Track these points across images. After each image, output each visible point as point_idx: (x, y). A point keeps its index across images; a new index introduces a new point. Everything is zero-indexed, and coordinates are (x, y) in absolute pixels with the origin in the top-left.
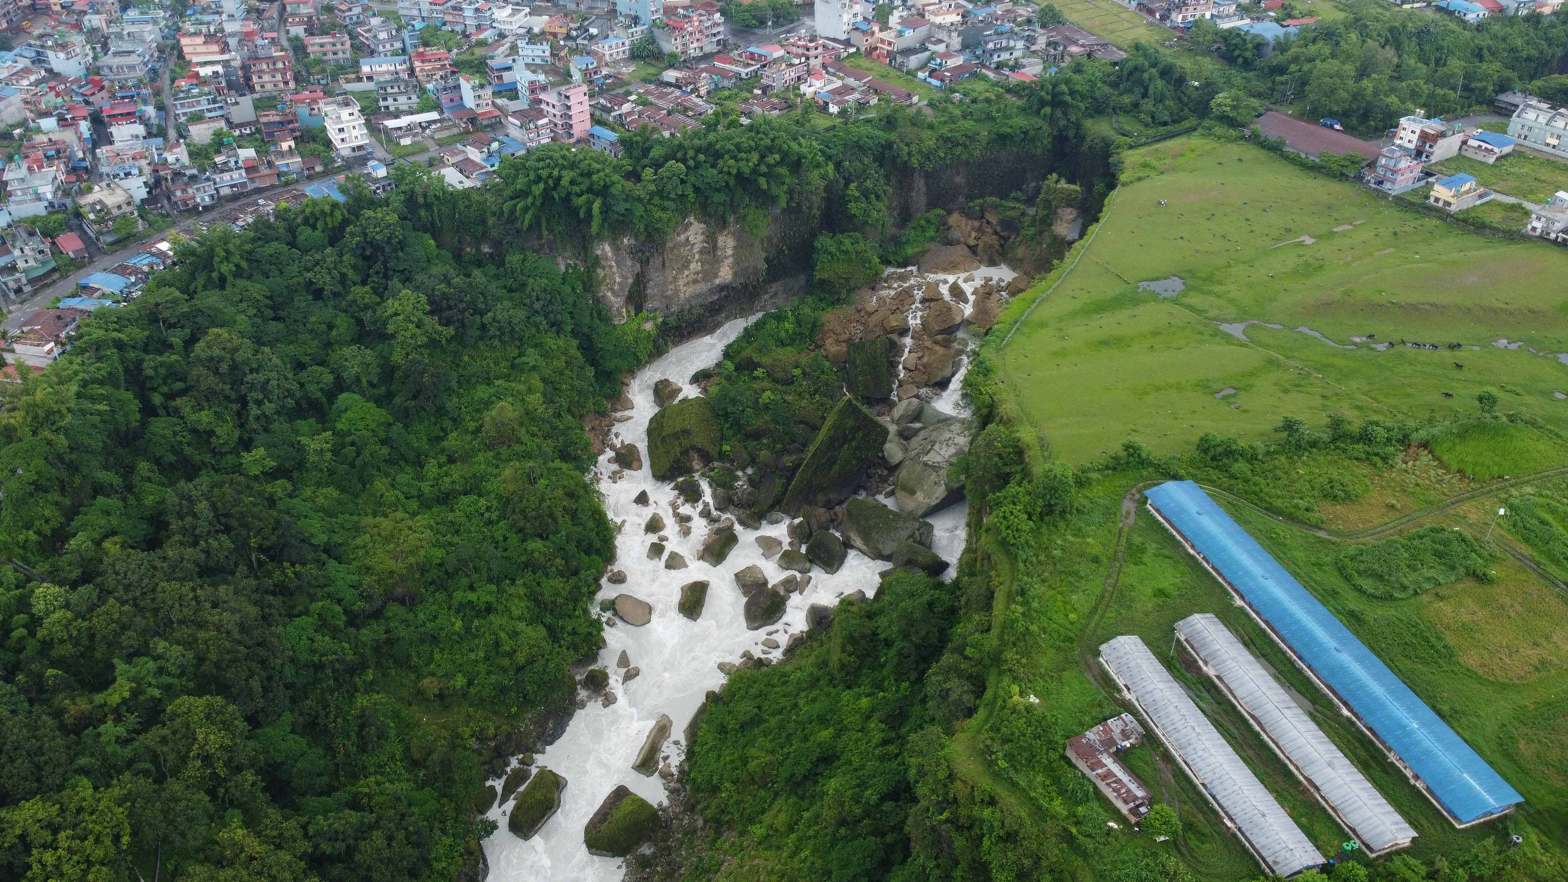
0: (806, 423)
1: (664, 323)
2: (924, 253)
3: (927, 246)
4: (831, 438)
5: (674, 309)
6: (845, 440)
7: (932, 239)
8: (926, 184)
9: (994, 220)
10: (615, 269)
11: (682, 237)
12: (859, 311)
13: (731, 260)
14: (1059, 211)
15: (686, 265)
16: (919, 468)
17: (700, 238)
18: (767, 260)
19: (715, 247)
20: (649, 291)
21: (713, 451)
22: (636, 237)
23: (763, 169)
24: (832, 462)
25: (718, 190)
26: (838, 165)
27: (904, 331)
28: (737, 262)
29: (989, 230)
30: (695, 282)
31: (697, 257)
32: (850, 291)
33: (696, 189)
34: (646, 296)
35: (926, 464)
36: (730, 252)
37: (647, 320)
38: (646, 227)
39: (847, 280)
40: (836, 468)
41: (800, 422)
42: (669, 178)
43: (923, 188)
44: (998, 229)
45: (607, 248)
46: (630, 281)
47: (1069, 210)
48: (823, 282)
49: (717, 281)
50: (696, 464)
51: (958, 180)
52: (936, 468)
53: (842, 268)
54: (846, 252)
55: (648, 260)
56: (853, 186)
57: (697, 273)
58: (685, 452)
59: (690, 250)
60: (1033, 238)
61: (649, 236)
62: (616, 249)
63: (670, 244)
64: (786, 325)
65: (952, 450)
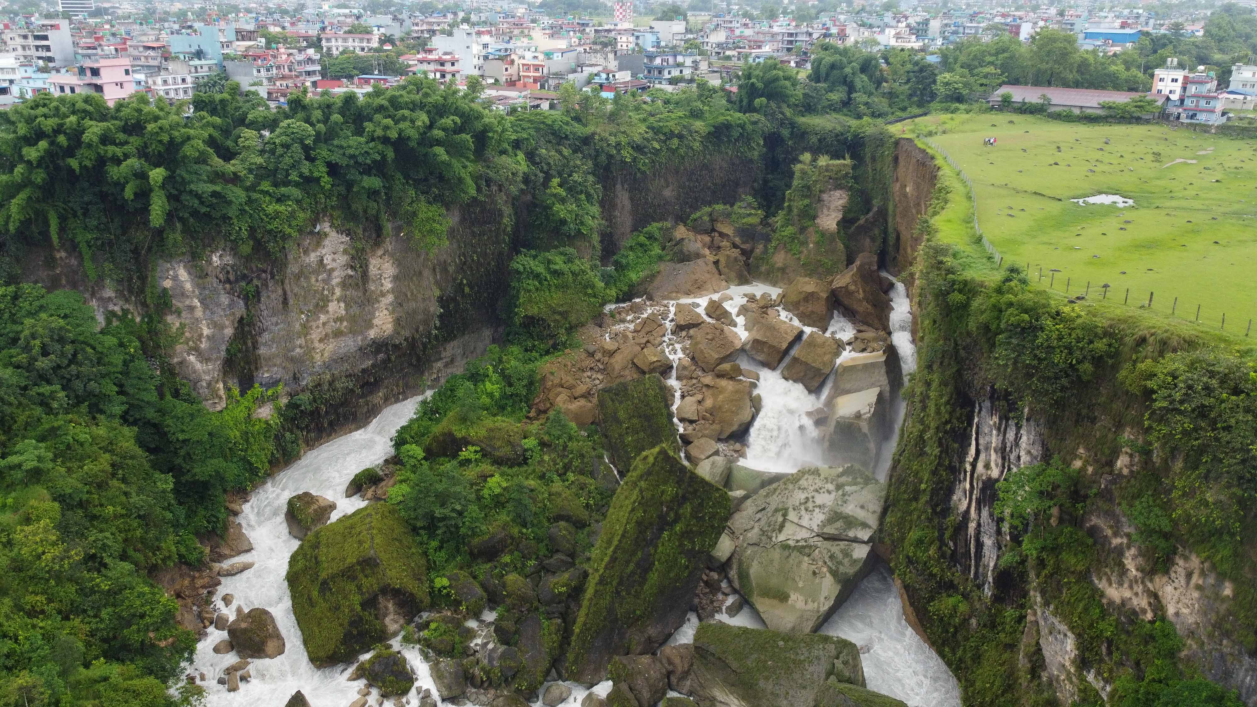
0: (567, 518)
1: (292, 405)
2: (652, 277)
3: (656, 267)
4: (639, 523)
5: (307, 381)
6: (663, 523)
7: (660, 258)
8: (631, 199)
9: (727, 230)
10: (199, 313)
11: (313, 257)
12: (591, 355)
13: (390, 298)
14: (825, 196)
15: (322, 306)
16: (776, 554)
17: (343, 259)
18: (440, 300)
19: (365, 276)
20: (263, 351)
21: (420, 591)
22: (234, 251)
23: (438, 133)
24: (645, 567)
25: (367, 171)
26: (531, 156)
27: (666, 369)
28: (399, 303)
29: (725, 243)
30: (338, 334)
31: (338, 292)
32: (571, 329)
33: (333, 169)
34: (257, 358)
35: (785, 547)
36: (388, 285)
37: (261, 401)
38: (252, 230)
39: (564, 315)
40: (653, 577)
41: (559, 518)
42: (286, 146)
43: (627, 203)
44: (737, 240)
45: (183, 274)
46: (229, 331)
47: (838, 193)
48: (531, 322)
49: (372, 334)
50: (392, 622)
51: (668, 193)
52: (804, 549)
53: (556, 298)
54: (557, 273)
55: (257, 294)
56: (556, 181)
57: (340, 319)
58: (370, 603)
59: (326, 281)
60: (793, 238)
61: (259, 247)
62: (200, 275)
63: (293, 268)
64: (489, 386)
65: (819, 517)
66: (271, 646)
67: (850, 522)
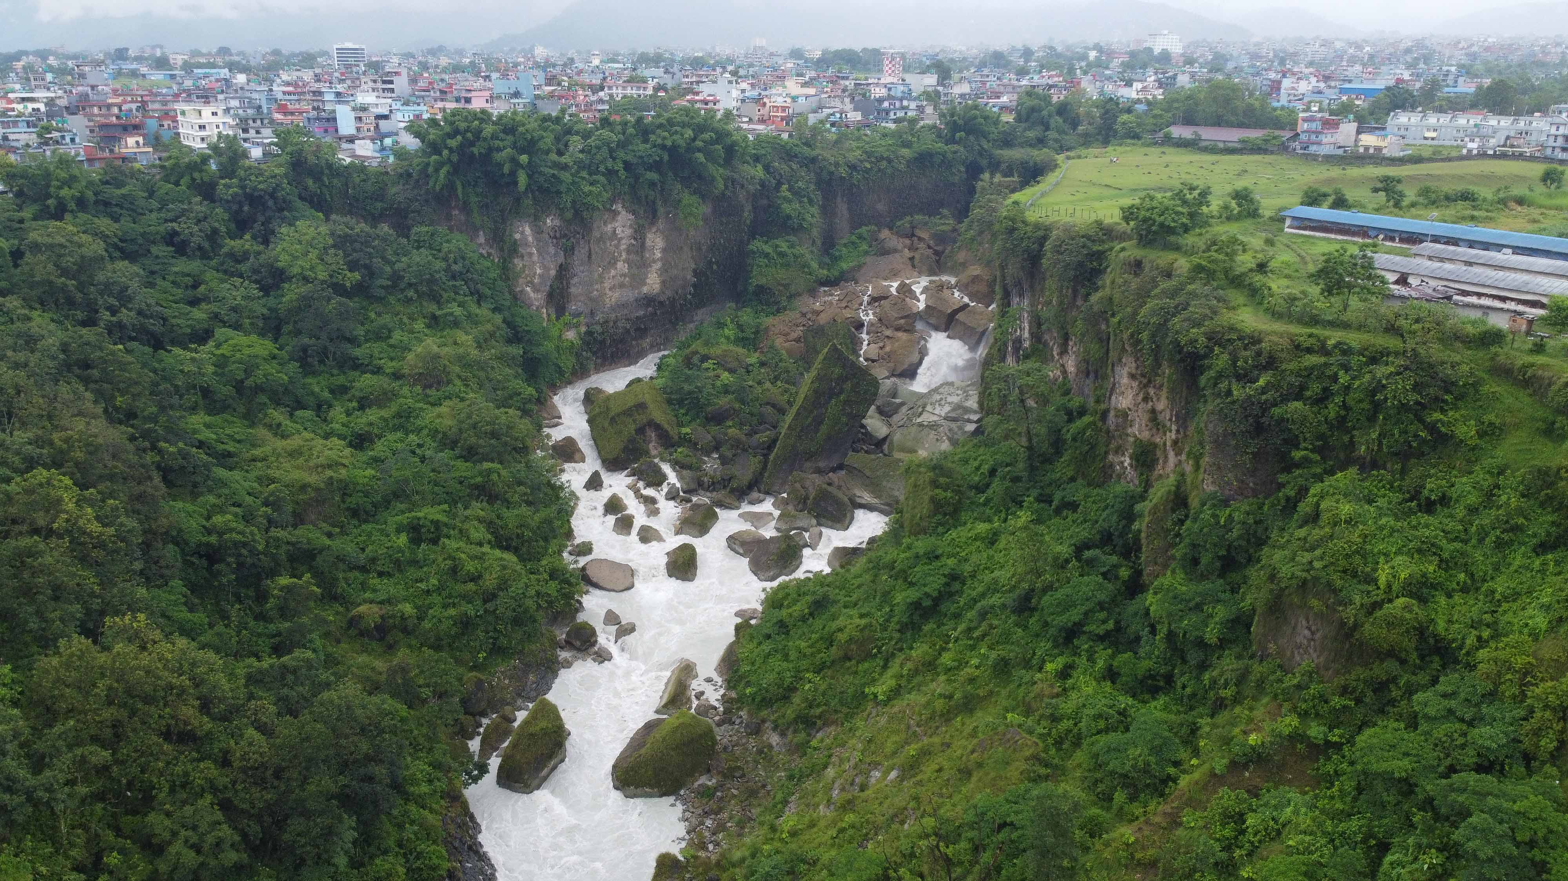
0: (774, 406)
1: (589, 333)
2: (860, 267)
3: (862, 260)
4: (816, 391)
5: (599, 317)
6: (832, 394)
7: (866, 253)
8: (849, 209)
9: (924, 235)
10: (535, 258)
11: (609, 228)
12: (804, 315)
13: (659, 265)
15: (613, 263)
16: (914, 429)
17: (629, 232)
18: (695, 271)
19: (643, 245)
20: (573, 290)
21: (673, 432)
22: (561, 216)
23: (699, 143)
24: (818, 422)
25: (650, 168)
26: (767, 168)
27: (860, 325)
28: (664, 270)
29: (922, 245)
30: (622, 286)
31: (624, 255)
32: (791, 297)
33: (627, 166)
34: (569, 294)
35: (921, 425)
36: (658, 255)
37: (568, 326)
38: (574, 202)
39: (786, 286)
40: (824, 428)
41: (768, 404)
42: (598, 148)
43: (846, 213)
44: (931, 243)
45: (528, 230)
46: (553, 273)
48: (761, 290)
49: (645, 290)
50: (654, 448)
51: (880, 207)
52: (933, 426)
53: (782, 274)
54: (782, 255)
55: (573, 249)
56: (785, 187)
57: (624, 275)
58: (641, 431)
59: (617, 246)
60: (973, 239)
61: (577, 213)
62: (538, 231)
63: (596, 234)
64: (726, 331)
65: (947, 408)
66: (577, 456)
67: (967, 410)
